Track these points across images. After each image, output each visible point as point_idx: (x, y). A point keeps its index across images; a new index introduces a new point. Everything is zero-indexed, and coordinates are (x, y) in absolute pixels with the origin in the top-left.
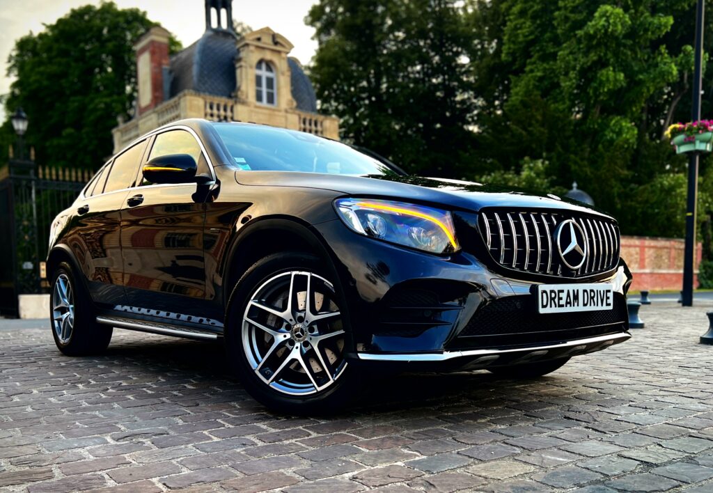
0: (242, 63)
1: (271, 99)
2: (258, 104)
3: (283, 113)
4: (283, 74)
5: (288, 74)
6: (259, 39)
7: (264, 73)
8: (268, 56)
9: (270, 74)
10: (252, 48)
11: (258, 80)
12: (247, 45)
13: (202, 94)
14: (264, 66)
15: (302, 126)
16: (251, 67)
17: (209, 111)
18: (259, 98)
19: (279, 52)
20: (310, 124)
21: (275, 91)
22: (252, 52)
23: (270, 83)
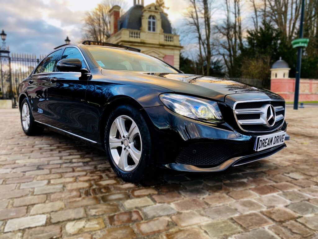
0: (143, 17)
1: (154, 30)
2: (149, 32)
3: (158, 35)
4: (159, 20)
5: (160, 20)
6: (150, 8)
7: (152, 20)
8: (153, 14)
9: (154, 21)
10: (147, 12)
11: (149, 23)
12: (145, 11)
13: (129, 29)
14: (152, 18)
15: (165, 39)
16: (147, 18)
17: (131, 35)
18: (149, 29)
19: (157, 12)
20: (168, 38)
21: (156, 27)
22: (147, 13)
23: (154, 23)
